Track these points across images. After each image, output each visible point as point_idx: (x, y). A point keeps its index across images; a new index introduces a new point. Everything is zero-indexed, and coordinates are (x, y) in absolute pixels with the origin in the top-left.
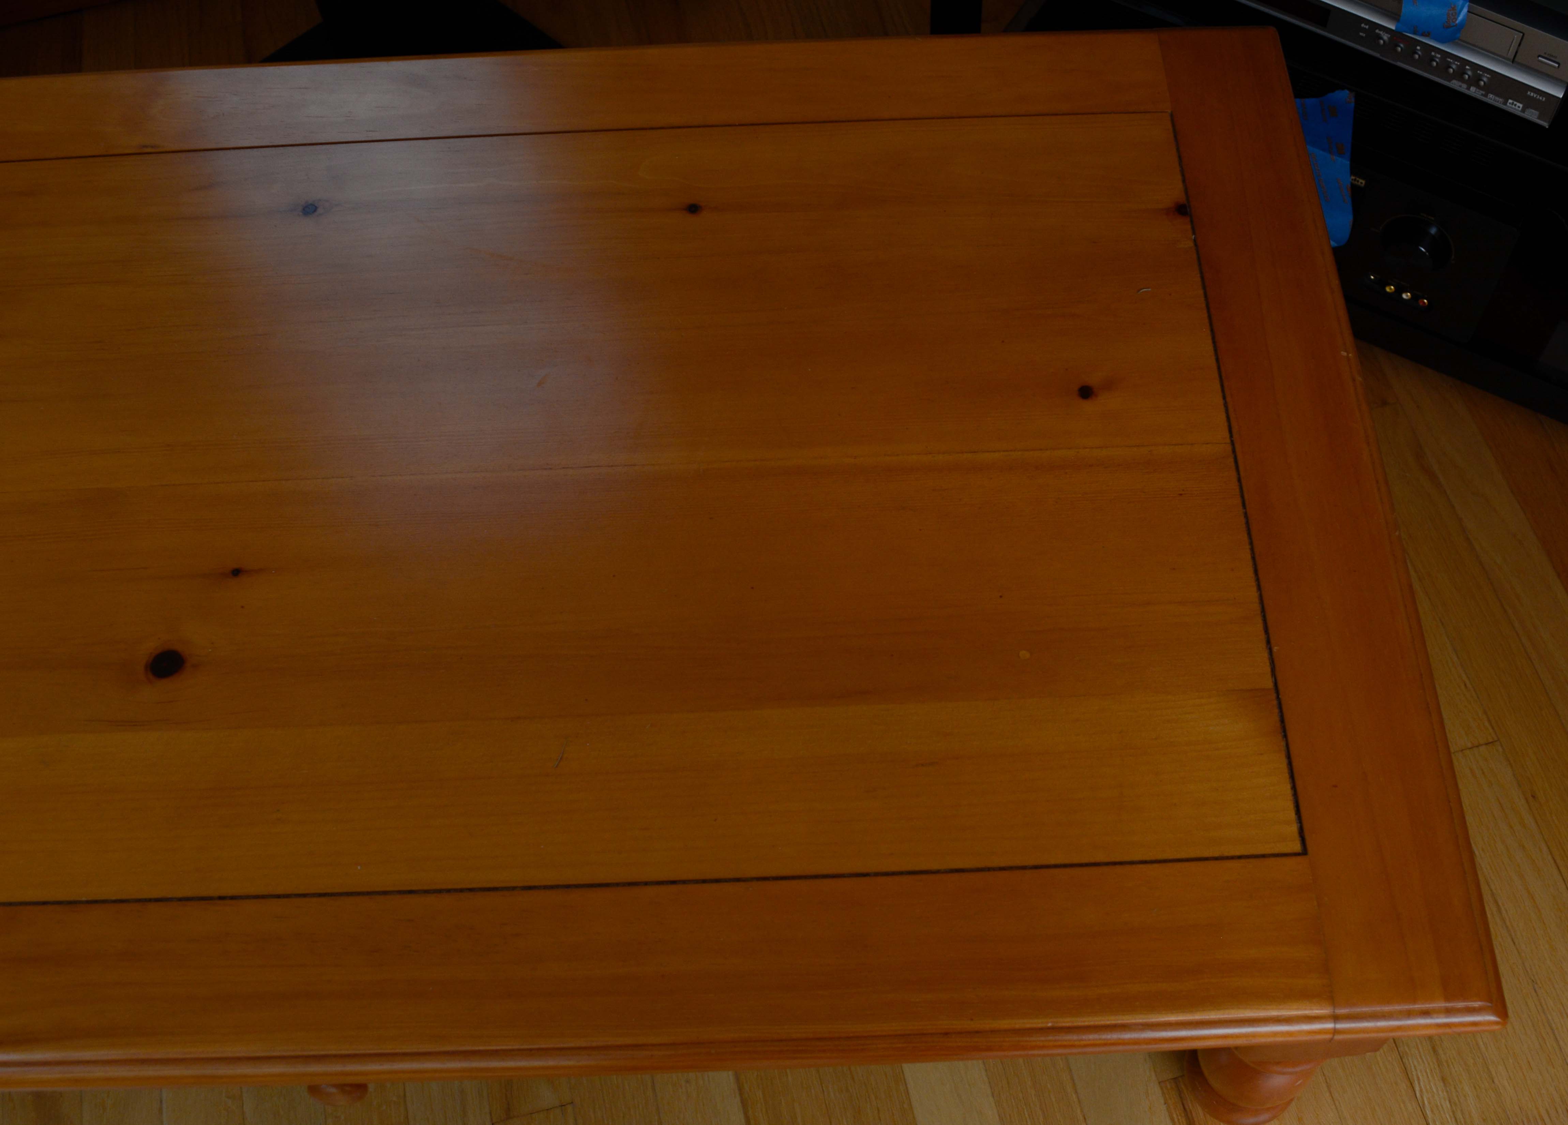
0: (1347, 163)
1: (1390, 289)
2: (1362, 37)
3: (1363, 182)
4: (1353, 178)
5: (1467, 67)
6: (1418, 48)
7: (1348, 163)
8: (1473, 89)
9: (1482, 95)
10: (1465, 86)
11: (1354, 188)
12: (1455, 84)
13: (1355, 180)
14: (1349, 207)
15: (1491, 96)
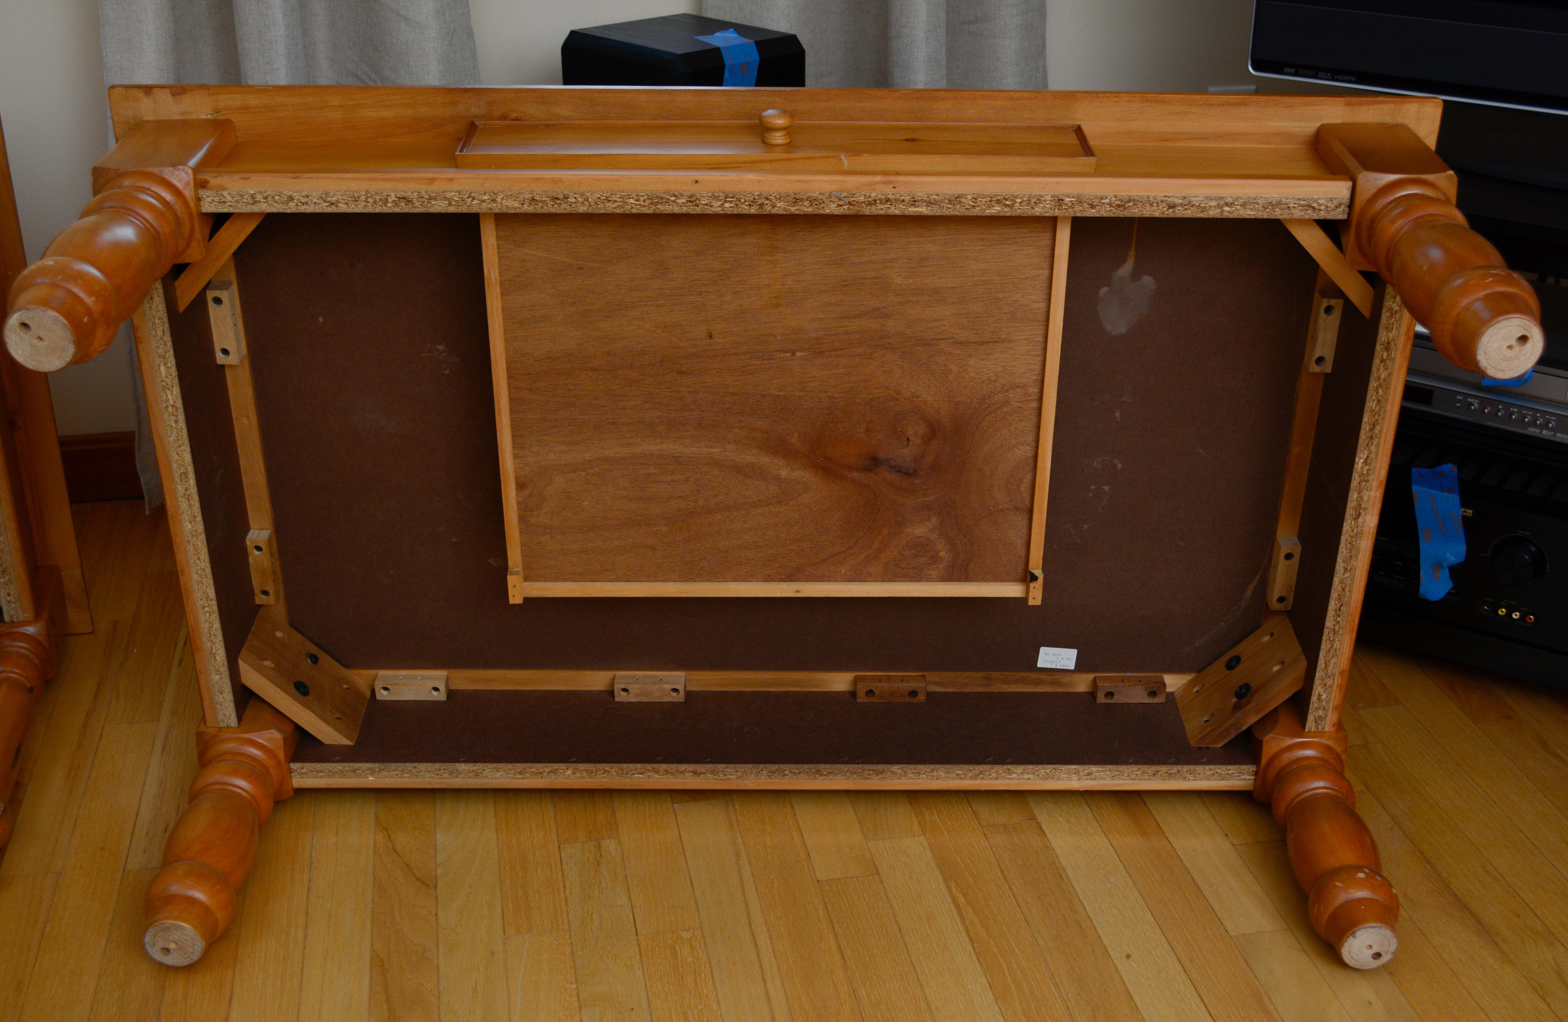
0: (1456, 497)
1: (1502, 612)
2: (1458, 407)
3: (1471, 512)
4: (1463, 510)
5: (1538, 415)
6: (1500, 407)
7: (1458, 497)
8: (1544, 432)
9: (1552, 435)
10: (1538, 431)
11: (1465, 519)
12: (1532, 431)
13: (1464, 511)
14: (1462, 538)
15: (1559, 435)
